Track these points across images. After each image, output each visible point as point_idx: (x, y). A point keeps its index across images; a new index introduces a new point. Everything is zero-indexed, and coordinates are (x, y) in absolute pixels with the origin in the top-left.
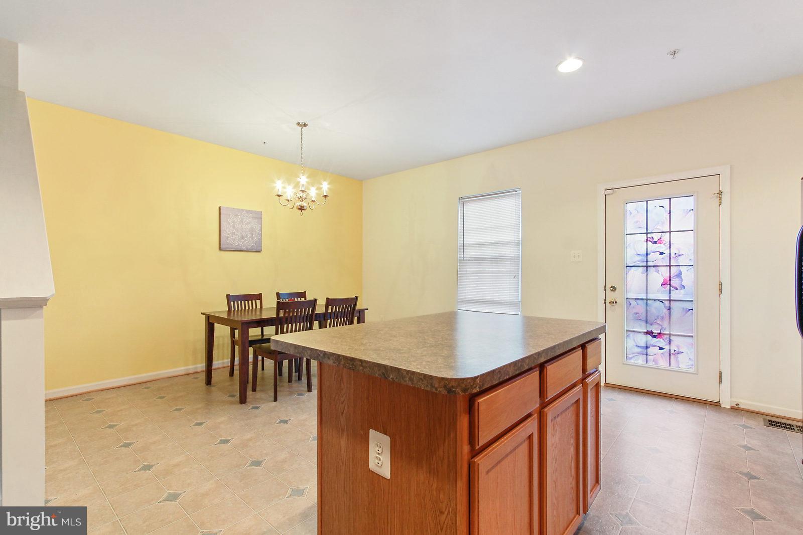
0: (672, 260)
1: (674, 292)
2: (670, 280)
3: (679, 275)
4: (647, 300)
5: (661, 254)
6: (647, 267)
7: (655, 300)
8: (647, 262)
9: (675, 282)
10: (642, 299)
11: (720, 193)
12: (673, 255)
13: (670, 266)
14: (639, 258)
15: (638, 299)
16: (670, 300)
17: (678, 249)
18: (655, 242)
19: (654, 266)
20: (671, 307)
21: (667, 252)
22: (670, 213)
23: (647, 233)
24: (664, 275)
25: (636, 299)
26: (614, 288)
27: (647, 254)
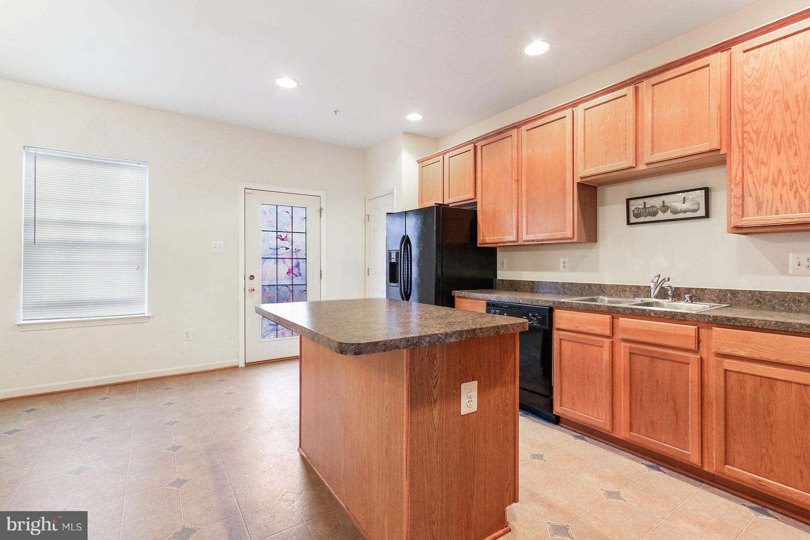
0: (294, 254)
1: (295, 279)
2: (292, 269)
3: (298, 265)
4: (277, 285)
5: (287, 249)
6: (277, 258)
7: (283, 285)
8: (277, 255)
9: (295, 271)
10: (274, 285)
11: (321, 210)
12: (294, 250)
13: (292, 259)
14: (272, 251)
15: (271, 285)
16: (292, 285)
17: (298, 246)
18: (283, 240)
19: (282, 258)
20: (294, 290)
21: (290, 247)
22: (292, 218)
23: (277, 232)
24: (289, 265)
25: (269, 285)
26: (252, 277)
27: (277, 248)
